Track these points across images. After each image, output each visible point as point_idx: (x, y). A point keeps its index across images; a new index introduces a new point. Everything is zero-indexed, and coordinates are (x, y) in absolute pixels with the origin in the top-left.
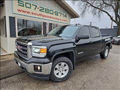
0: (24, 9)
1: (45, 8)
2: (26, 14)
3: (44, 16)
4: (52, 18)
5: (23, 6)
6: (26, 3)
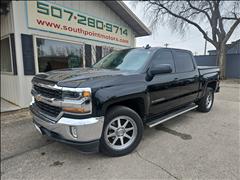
0: (49, 18)
1: (87, 17)
2: (53, 29)
3: (86, 33)
5: (48, 14)
6: (52, 8)
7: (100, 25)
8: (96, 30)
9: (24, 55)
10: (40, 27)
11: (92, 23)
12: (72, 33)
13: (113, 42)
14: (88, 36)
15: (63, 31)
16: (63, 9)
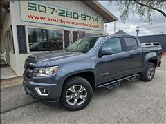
0: (37, 13)
1: (66, 10)
2: (40, 21)
3: (65, 22)
4: (77, 24)
5: (36, 10)
6: (39, 6)
7: (76, 16)
8: (73, 20)
9: (19, 40)
10: (31, 20)
11: (70, 14)
12: (54, 23)
13: (86, 27)
14: (66, 25)
15: (47, 22)
16: (47, 6)
